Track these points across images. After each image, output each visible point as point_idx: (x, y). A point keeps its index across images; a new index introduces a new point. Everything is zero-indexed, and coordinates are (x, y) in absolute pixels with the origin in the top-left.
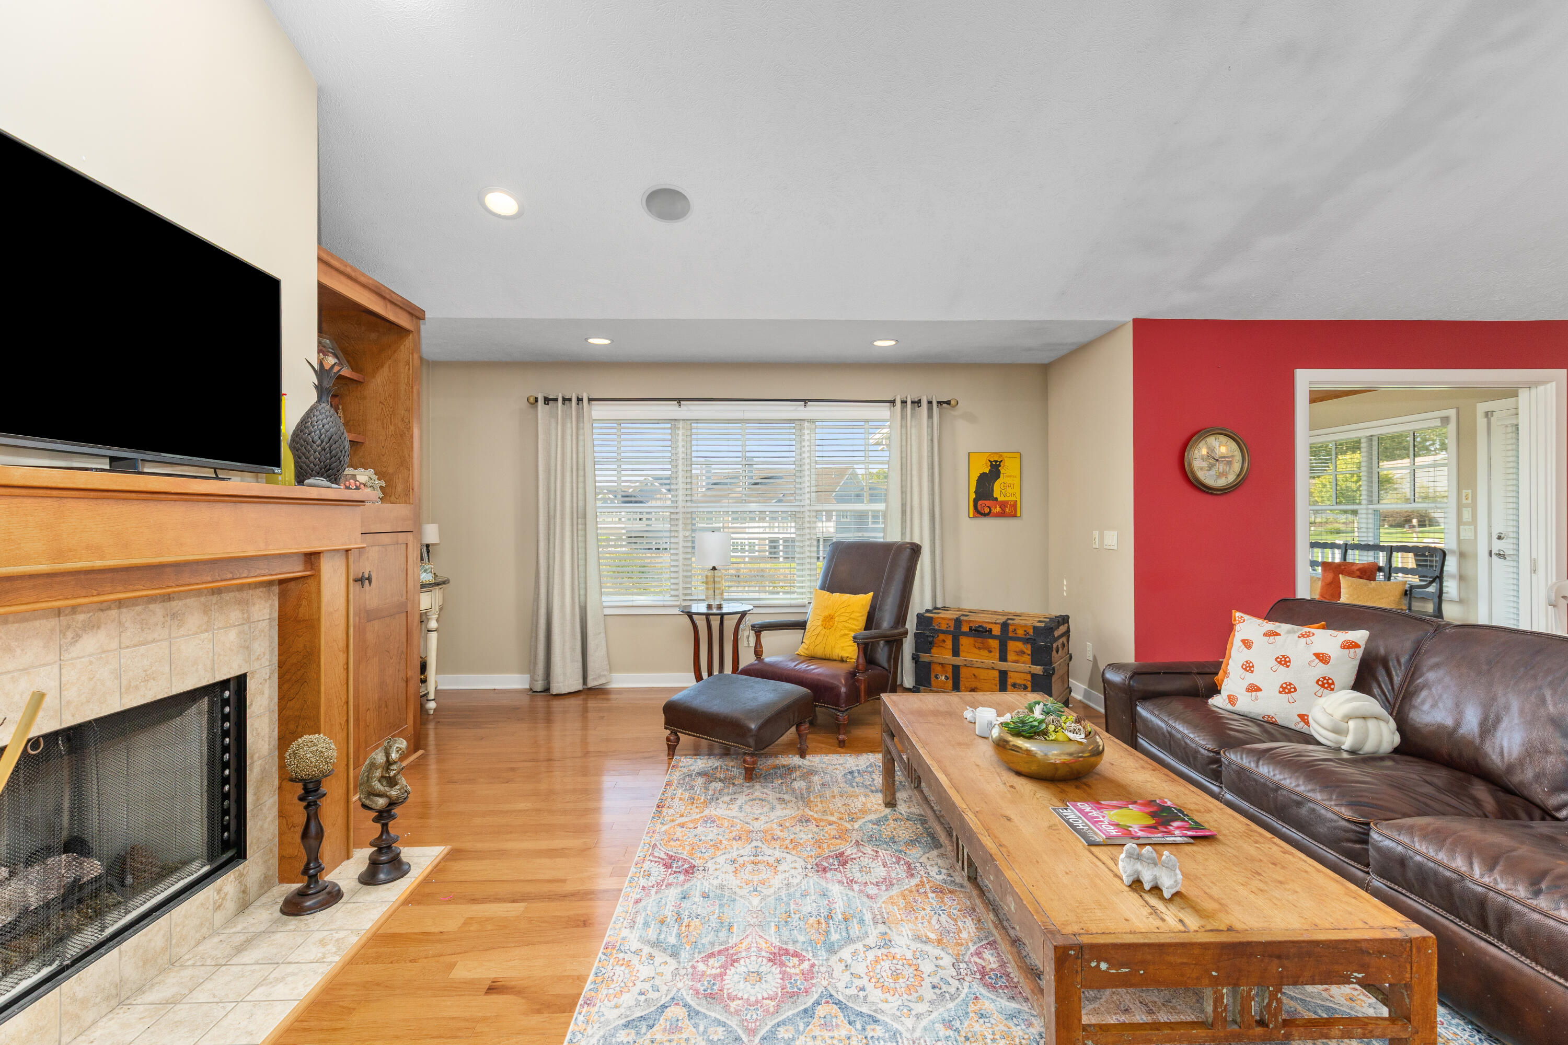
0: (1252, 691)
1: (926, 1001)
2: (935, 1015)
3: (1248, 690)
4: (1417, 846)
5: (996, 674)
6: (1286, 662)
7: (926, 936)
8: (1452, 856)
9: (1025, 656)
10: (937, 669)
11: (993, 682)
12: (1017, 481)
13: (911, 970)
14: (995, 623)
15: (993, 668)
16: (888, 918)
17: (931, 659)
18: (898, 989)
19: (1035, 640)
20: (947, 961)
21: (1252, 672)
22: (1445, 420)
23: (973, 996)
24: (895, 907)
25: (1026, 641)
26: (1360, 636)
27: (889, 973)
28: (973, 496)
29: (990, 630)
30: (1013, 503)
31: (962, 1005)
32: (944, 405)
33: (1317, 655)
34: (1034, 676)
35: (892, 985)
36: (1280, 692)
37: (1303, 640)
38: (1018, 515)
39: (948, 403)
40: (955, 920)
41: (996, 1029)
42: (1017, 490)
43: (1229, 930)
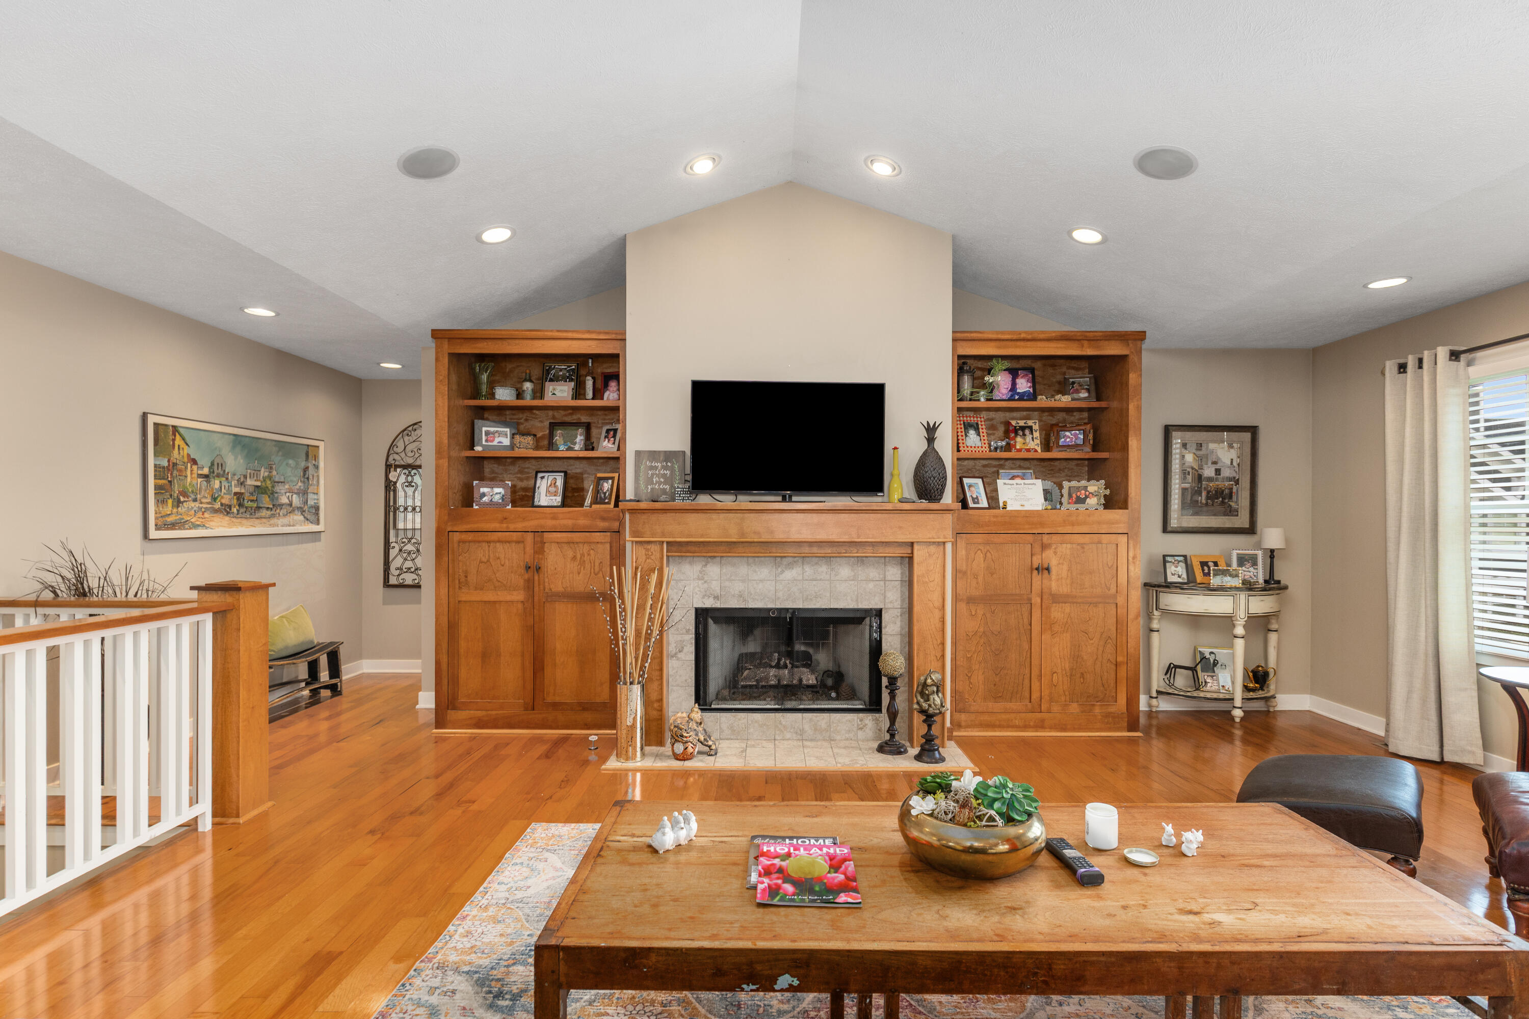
43: (599, 855)
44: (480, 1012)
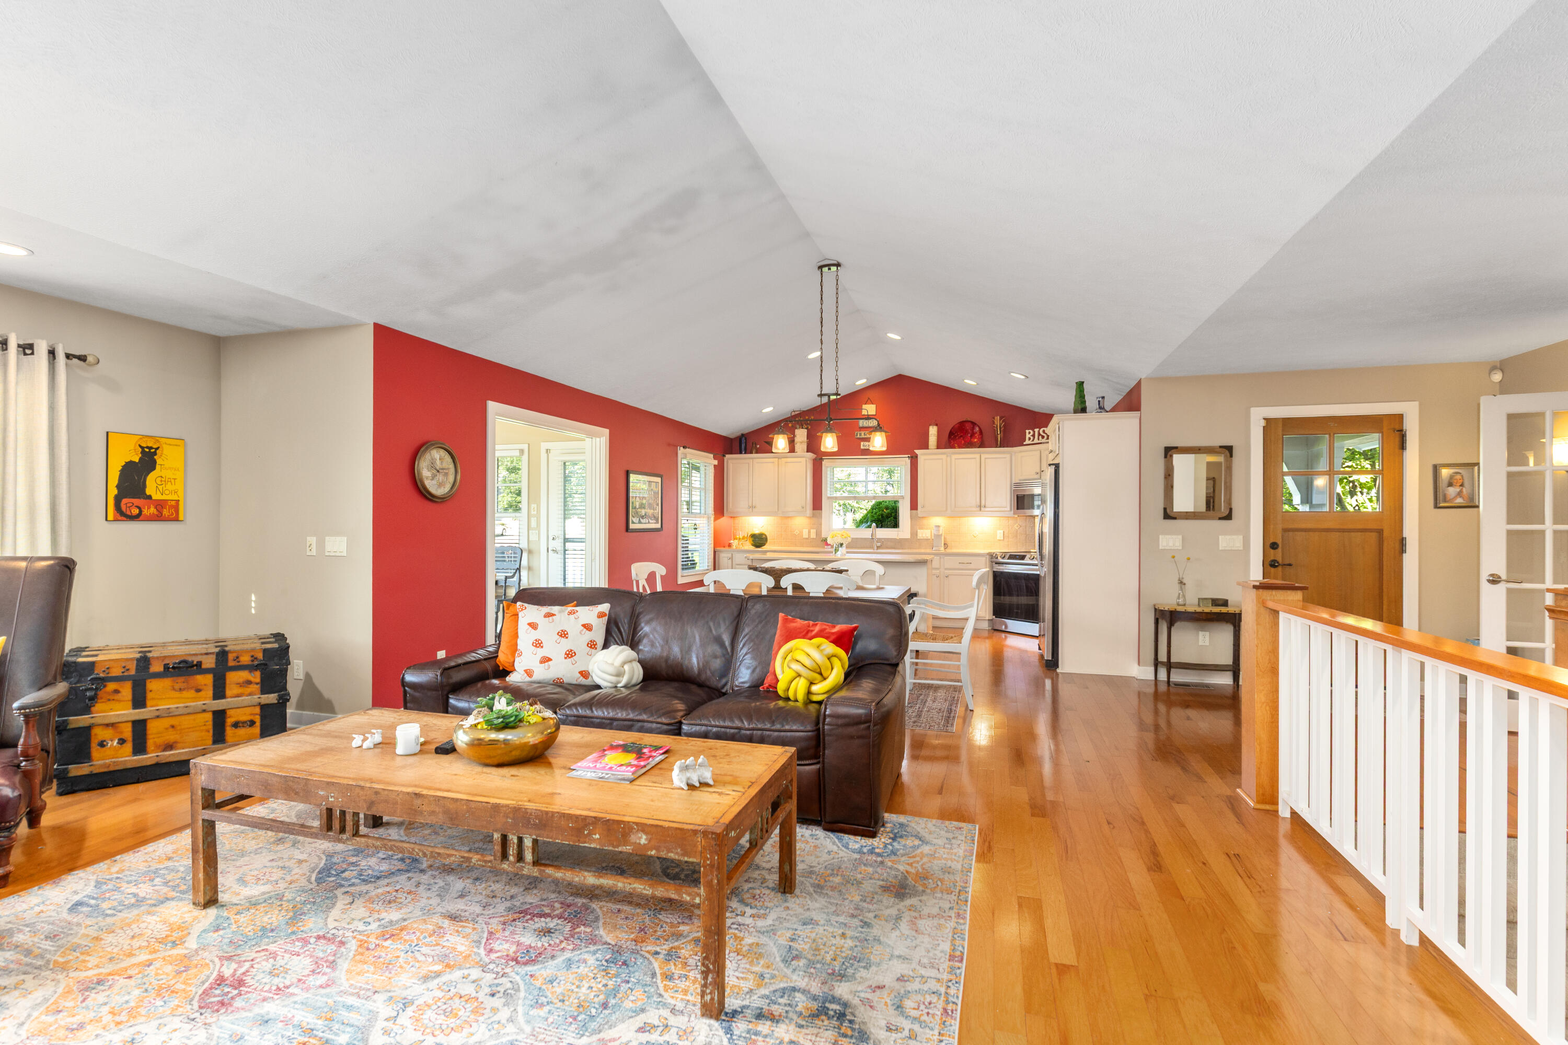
0: (545, 662)
1: (500, 1008)
2: (520, 1009)
3: (541, 662)
4: (713, 723)
5: (209, 716)
6: (565, 635)
7: (431, 972)
8: (732, 721)
9: (251, 686)
10: (99, 734)
11: (204, 728)
12: (180, 475)
13: (457, 1000)
14: (207, 654)
15: (204, 711)
16: (373, 986)
17: (92, 721)
18: (468, 1020)
19: (265, 665)
20: (475, 973)
21: (542, 647)
22: (522, 451)
23: (528, 977)
24: (366, 975)
25: (250, 668)
26: (605, 607)
27: (442, 1017)
28: (113, 491)
29: (199, 664)
30: (173, 503)
31: (529, 988)
32: (75, 361)
33: (584, 626)
34: (263, 707)
35: (458, 1022)
36: (565, 658)
37: (572, 617)
38: (181, 518)
39: (83, 358)
40: (438, 944)
41: (570, 980)
42: (179, 486)
43: (753, 783)
44: (855, 1001)
